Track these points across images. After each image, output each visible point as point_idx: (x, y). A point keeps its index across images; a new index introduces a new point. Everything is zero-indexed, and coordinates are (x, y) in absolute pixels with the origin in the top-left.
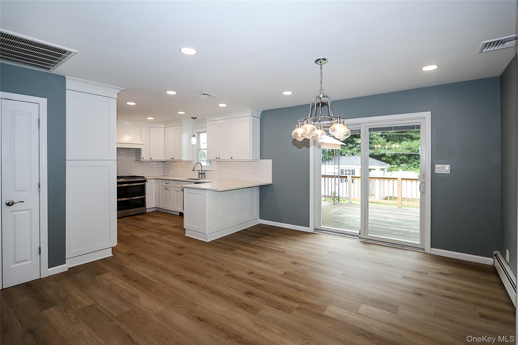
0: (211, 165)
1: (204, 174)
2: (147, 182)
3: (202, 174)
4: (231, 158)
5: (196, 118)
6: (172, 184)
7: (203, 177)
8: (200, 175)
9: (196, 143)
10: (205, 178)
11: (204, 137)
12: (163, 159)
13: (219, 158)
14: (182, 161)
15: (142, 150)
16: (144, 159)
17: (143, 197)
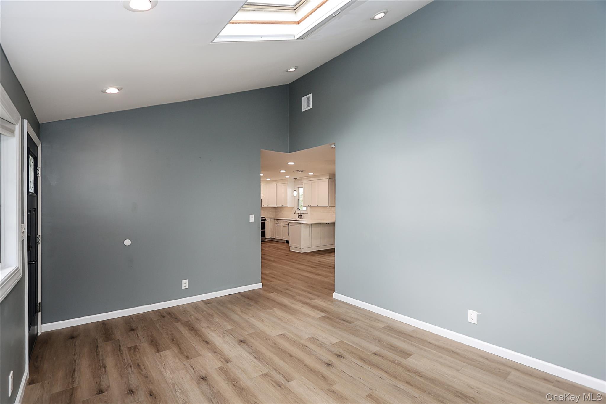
3: (300, 216)
4: (318, 205)
5: (296, 178)
6: (281, 222)
7: (301, 218)
9: (297, 195)
11: (301, 190)
12: (275, 205)
15: (263, 200)
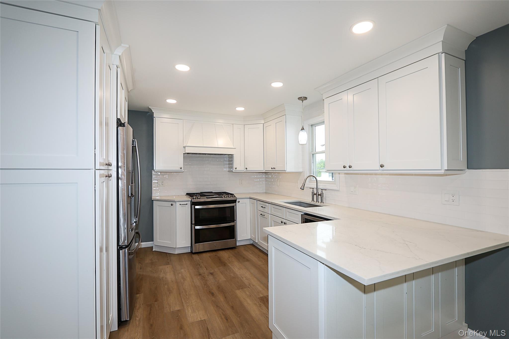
0: (334, 181)
1: (321, 195)
2: (239, 202)
8: (315, 196)
10: (323, 203)
13: (350, 167)
14: (286, 173)
16: (237, 169)
17: (232, 224)
